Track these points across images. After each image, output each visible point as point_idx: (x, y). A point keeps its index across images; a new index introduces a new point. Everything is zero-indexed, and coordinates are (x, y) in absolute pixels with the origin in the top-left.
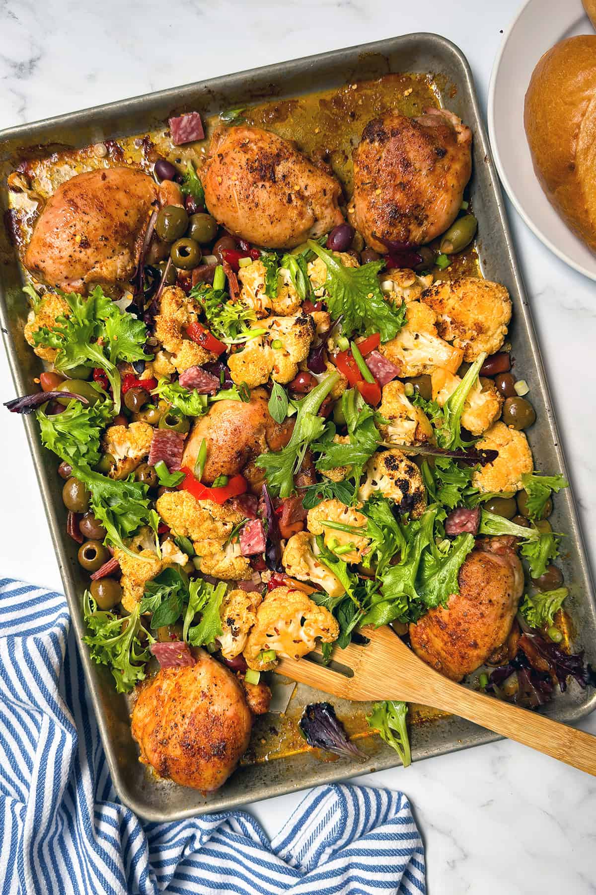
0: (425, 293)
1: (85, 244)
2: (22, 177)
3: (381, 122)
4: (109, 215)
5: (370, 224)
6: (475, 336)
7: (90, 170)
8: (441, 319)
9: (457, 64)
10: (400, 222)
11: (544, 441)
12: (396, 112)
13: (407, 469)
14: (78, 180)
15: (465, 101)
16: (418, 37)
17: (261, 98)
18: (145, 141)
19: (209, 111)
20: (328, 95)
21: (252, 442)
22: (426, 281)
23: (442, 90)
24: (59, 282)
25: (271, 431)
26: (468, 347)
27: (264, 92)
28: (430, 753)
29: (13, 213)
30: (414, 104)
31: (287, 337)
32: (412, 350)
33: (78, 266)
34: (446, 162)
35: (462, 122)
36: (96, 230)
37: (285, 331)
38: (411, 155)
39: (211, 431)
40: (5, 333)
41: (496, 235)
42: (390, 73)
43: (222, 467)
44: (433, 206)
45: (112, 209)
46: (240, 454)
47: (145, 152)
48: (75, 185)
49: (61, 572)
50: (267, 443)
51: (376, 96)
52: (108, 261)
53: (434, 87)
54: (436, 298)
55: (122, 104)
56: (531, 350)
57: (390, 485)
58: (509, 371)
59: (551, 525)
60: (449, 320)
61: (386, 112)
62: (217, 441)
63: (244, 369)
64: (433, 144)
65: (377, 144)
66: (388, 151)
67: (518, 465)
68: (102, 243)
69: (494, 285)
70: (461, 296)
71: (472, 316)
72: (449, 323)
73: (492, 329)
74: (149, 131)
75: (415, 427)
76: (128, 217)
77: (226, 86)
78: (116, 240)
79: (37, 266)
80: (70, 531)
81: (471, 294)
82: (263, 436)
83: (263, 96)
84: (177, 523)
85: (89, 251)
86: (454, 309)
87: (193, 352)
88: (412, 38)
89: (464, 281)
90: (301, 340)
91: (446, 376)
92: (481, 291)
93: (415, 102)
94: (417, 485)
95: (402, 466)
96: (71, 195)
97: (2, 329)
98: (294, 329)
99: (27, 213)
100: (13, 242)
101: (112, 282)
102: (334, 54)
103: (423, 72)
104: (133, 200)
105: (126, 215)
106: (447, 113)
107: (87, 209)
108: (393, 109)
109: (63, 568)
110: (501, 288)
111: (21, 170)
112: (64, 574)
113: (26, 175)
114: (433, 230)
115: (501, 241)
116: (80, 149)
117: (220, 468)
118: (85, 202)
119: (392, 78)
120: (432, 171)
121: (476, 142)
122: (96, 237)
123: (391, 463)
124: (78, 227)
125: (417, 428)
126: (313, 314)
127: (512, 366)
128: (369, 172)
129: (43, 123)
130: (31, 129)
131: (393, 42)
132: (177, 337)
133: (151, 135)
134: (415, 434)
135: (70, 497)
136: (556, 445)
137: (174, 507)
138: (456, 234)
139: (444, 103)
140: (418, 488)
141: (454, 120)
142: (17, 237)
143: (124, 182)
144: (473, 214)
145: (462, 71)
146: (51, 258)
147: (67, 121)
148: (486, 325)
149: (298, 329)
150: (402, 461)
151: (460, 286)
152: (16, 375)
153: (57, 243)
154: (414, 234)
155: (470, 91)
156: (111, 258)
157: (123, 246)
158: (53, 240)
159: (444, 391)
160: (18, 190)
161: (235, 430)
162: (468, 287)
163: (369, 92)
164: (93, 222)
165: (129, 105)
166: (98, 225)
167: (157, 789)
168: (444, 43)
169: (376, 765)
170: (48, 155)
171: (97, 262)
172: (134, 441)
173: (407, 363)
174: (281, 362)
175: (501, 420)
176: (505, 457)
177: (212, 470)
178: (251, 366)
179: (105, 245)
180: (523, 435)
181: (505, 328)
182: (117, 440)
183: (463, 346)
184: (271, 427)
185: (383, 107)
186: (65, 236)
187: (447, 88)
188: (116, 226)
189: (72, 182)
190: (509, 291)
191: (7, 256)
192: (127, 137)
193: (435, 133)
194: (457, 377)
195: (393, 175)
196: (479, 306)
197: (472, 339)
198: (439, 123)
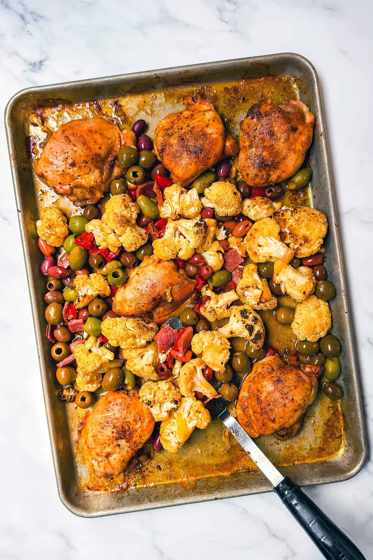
0: (276, 214)
1: (73, 165)
2: (39, 117)
3: (259, 106)
4: (89, 148)
5: (246, 168)
6: (303, 244)
7: (81, 118)
8: (283, 230)
9: (310, 74)
10: (264, 169)
11: (339, 309)
12: (269, 101)
13: (254, 319)
14: (72, 124)
15: (312, 98)
16: (287, 55)
17: (189, 84)
18: (116, 103)
19: (156, 89)
20: (230, 85)
21: (162, 293)
22: (277, 205)
23: (300, 88)
24: (55, 185)
25: (174, 287)
26: (298, 249)
27: (191, 80)
28: (252, 492)
29: (31, 138)
30: (282, 95)
31: (189, 232)
32: (264, 246)
33: (68, 177)
34: (296, 135)
35: (310, 110)
36: (80, 156)
37: (188, 228)
38: (276, 129)
39: (138, 284)
40: (19, 213)
41: (323, 182)
42: (269, 75)
43: (143, 306)
44: (285, 161)
45: (91, 144)
46: (154, 299)
47: (115, 110)
48: (70, 127)
49: (39, 360)
50: (171, 294)
51: (259, 88)
52: (86, 176)
53: (295, 86)
54: (282, 218)
55: (103, 80)
56: (336, 254)
57: (242, 327)
58: (322, 264)
59: (339, 360)
60: (288, 231)
61: (263, 101)
62: (141, 291)
63: (162, 249)
64: (289, 123)
65: (255, 120)
66: (262, 125)
67: (322, 322)
68: (84, 165)
69: (318, 213)
70: (297, 218)
71: (302, 231)
72: (288, 234)
73: (314, 240)
74: (119, 97)
75: (260, 294)
76: (101, 150)
77: (167, 75)
78: (92, 163)
79: (43, 174)
80: (48, 335)
81: (303, 218)
82: (169, 290)
83: (190, 82)
84: (113, 337)
85: (75, 169)
86: (292, 226)
87: (133, 234)
88: (284, 56)
89: (300, 209)
90: (197, 236)
91: (282, 265)
92: (309, 217)
93: (283, 94)
94: (259, 329)
95: (251, 316)
96: (67, 133)
97: (18, 210)
98: (194, 229)
99: (40, 139)
100: (30, 156)
101: (88, 188)
102: (236, 61)
103: (289, 76)
104: (105, 140)
105: (100, 149)
106: (301, 103)
107: (76, 143)
108: (268, 99)
109: (41, 358)
110: (322, 216)
111: (39, 112)
112: (41, 361)
113: (41, 116)
114: (284, 176)
115: (325, 186)
116: (76, 103)
117: (141, 307)
118: (75, 139)
119: (270, 78)
120: (287, 140)
121: (317, 123)
122: (80, 161)
123: (244, 314)
124: (69, 154)
125: (262, 295)
126: (206, 220)
127: (324, 261)
128: (249, 137)
129: (54, 86)
130: (46, 90)
131: (272, 57)
132: (123, 226)
133: (119, 99)
134: (260, 298)
135: (49, 315)
136: (346, 313)
137: (112, 327)
138: (298, 179)
139: (300, 97)
140: (259, 331)
141: (305, 109)
142: (32, 154)
143: (100, 128)
144: (310, 166)
145: (313, 79)
146: (51, 171)
147: (69, 87)
148: (310, 238)
149: (196, 229)
150: (251, 313)
151: (297, 213)
152: (24, 239)
153: (56, 162)
154: (272, 177)
155: (317, 92)
156: (88, 174)
157: (96, 167)
158: (54, 160)
159: (281, 274)
160: (35, 125)
161: (153, 285)
162: (302, 214)
163: (255, 85)
164: (79, 152)
165: (107, 81)
166: (82, 154)
167: (84, 497)
168: (303, 60)
169: (218, 496)
170: (56, 105)
171: (79, 176)
172: (92, 285)
173: (260, 255)
174: (184, 247)
175: (314, 294)
176: (314, 317)
177: (137, 307)
178: (166, 248)
179: (85, 166)
180: (327, 304)
181: (322, 240)
182: (81, 283)
183: (295, 248)
184: (174, 285)
185: (263, 96)
186: (61, 158)
187: (303, 87)
188: (93, 155)
189: (68, 125)
190: (327, 218)
191: (25, 165)
192: (105, 99)
193: (291, 116)
194: (290, 265)
195: (263, 140)
196: (307, 226)
197: (301, 245)
198: (294, 109)
